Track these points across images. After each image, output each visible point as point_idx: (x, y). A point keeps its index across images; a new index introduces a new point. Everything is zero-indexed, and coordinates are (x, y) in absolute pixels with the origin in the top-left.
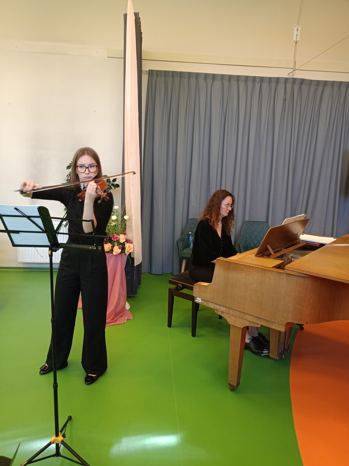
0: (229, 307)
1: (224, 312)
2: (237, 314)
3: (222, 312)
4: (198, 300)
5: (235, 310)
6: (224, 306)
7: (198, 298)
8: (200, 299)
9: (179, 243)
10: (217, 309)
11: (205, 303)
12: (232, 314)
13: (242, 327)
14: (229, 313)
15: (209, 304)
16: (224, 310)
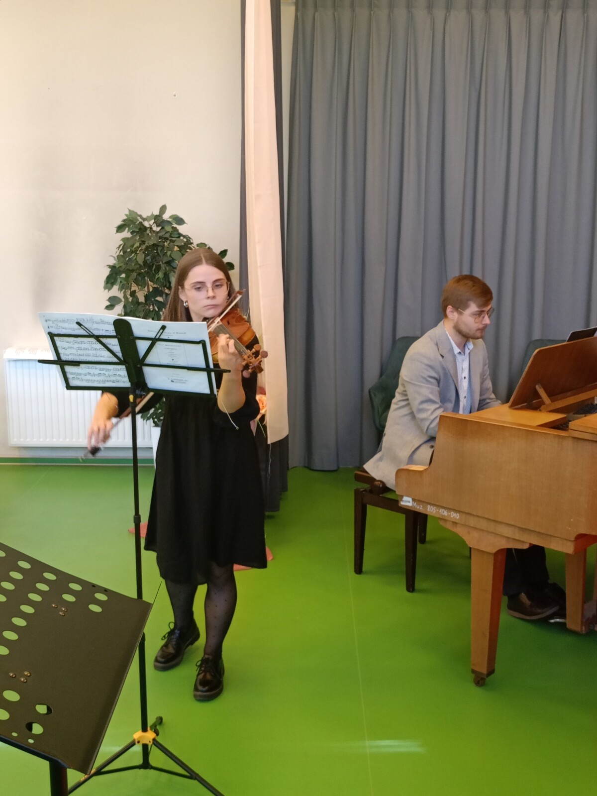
0: (467, 512)
1: (457, 521)
2: (483, 524)
3: (455, 523)
4: (406, 502)
5: (478, 516)
6: (456, 511)
7: (405, 498)
8: (410, 499)
9: (375, 395)
10: (444, 518)
11: (420, 507)
12: (472, 526)
13: (494, 551)
14: (467, 524)
15: (429, 508)
16: (458, 518)
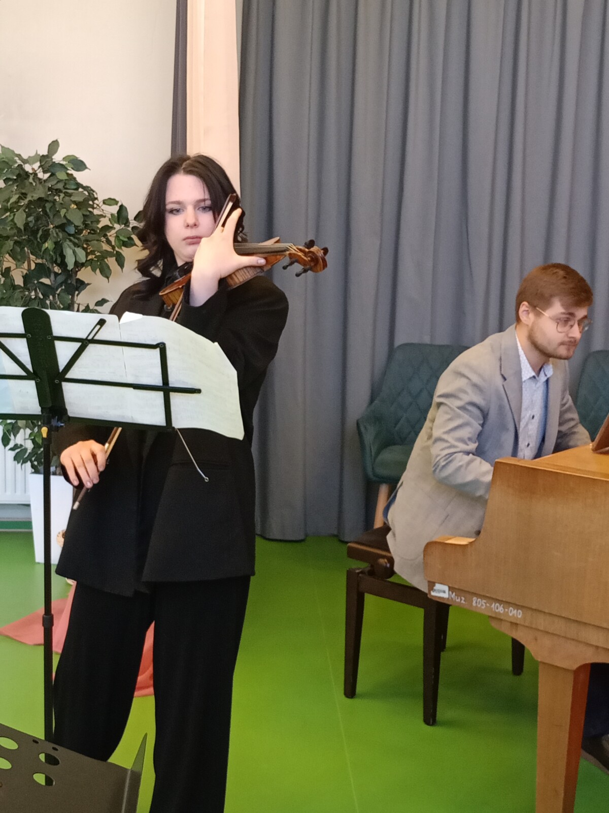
0: (534, 607)
1: (518, 622)
2: (558, 626)
3: (514, 625)
4: (439, 591)
5: (550, 614)
6: (517, 606)
7: (438, 586)
8: (446, 588)
9: (365, 428)
10: (499, 617)
11: (461, 600)
12: (542, 628)
13: (575, 667)
14: (534, 626)
15: (474, 602)
16: (519, 617)
